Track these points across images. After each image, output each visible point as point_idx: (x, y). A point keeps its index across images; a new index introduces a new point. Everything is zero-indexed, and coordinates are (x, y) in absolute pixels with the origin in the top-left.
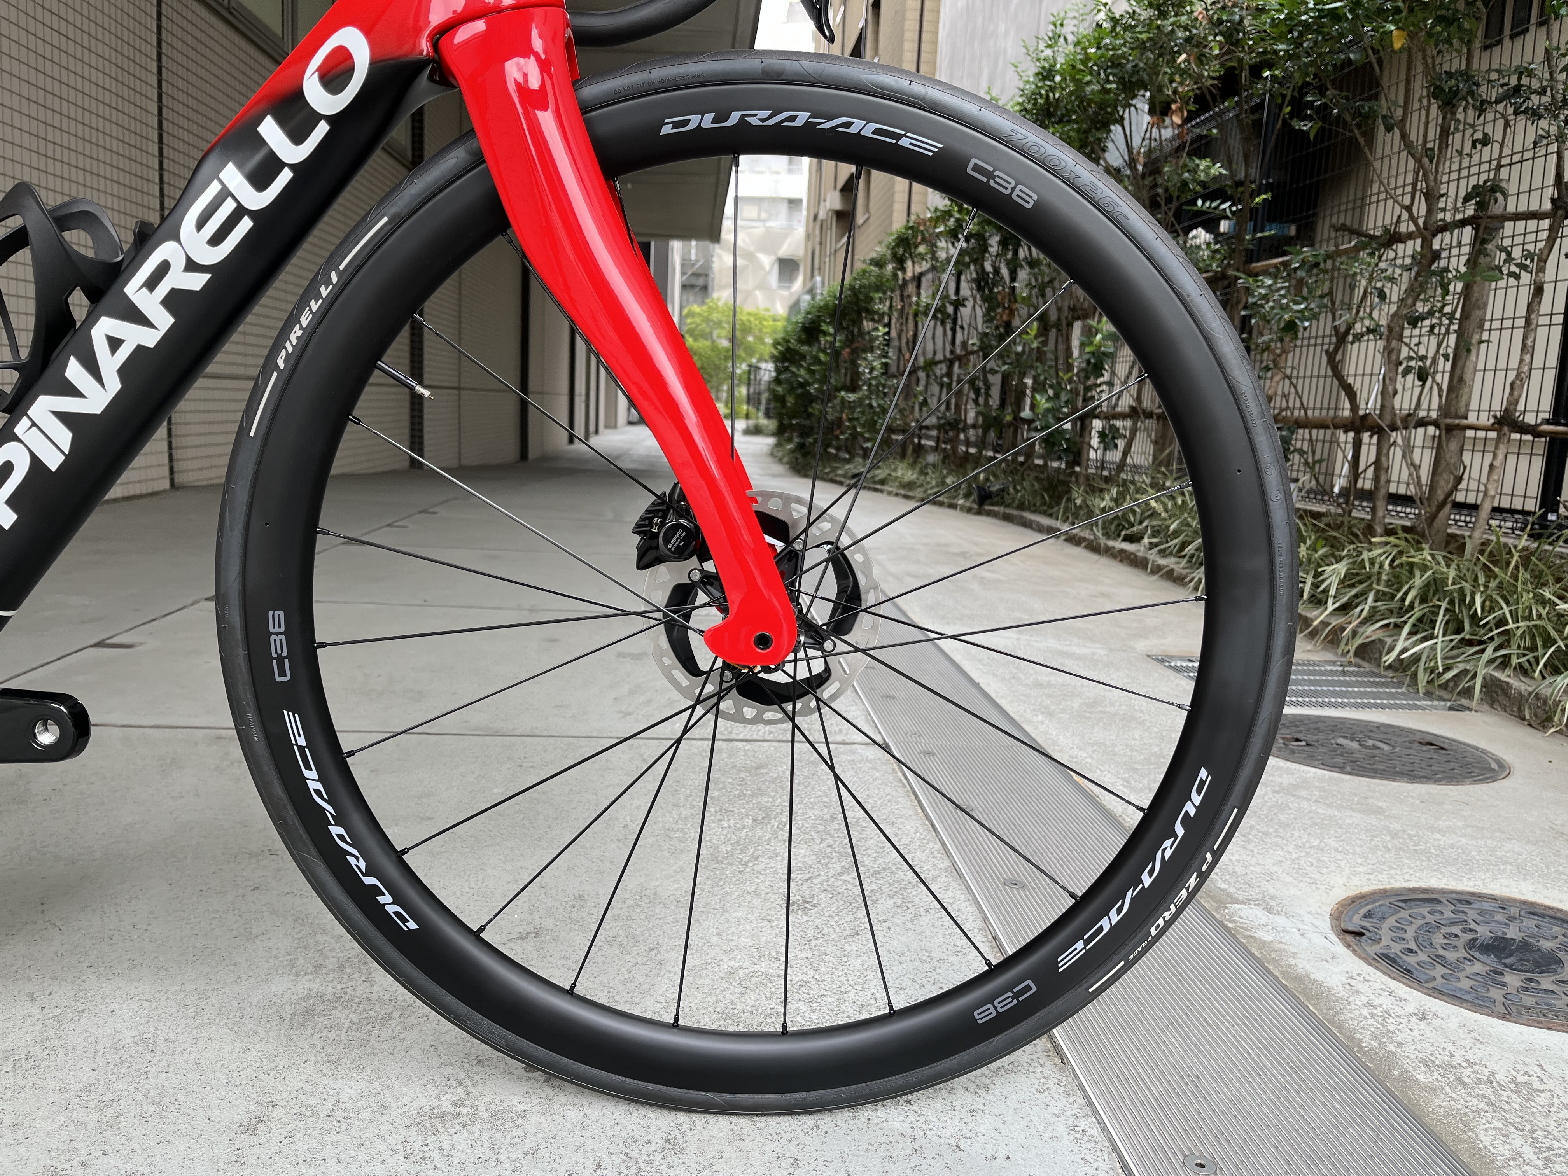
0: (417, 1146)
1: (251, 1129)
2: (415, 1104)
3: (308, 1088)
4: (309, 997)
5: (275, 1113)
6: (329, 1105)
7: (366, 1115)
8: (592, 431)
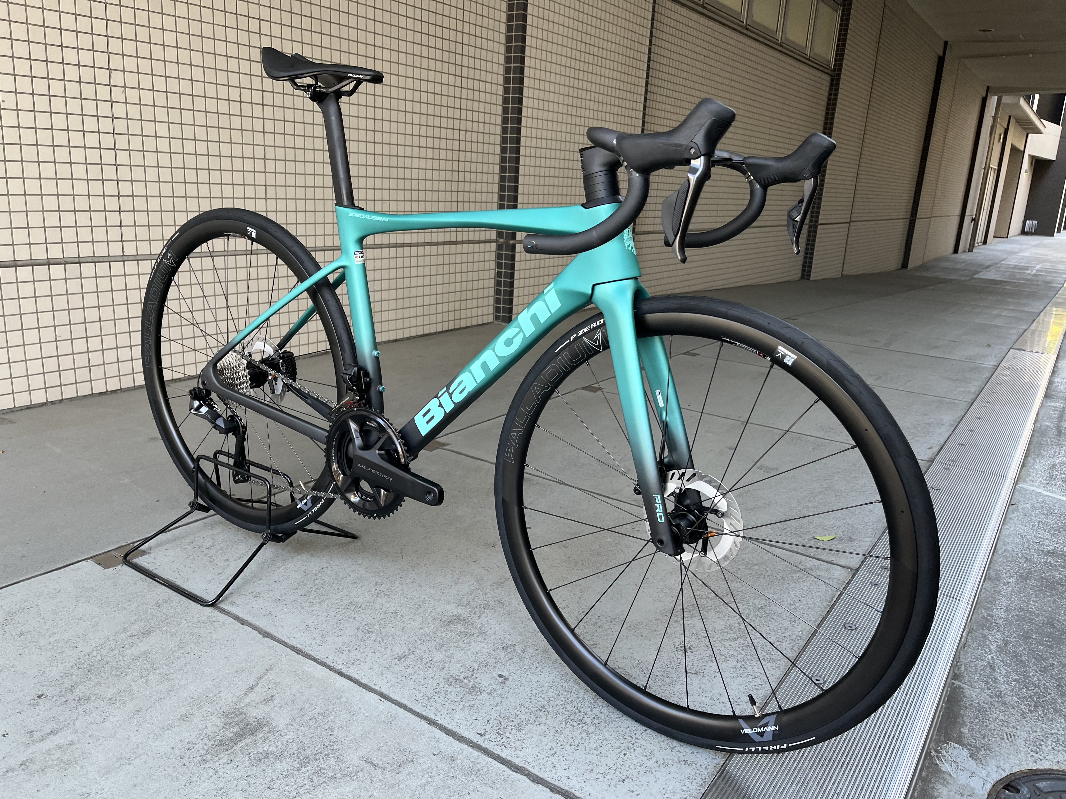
0: (440, 687)
1: (400, 658)
2: (452, 672)
3: (427, 651)
5: (411, 656)
6: (428, 660)
7: (435, 669)
8: (979, 241)
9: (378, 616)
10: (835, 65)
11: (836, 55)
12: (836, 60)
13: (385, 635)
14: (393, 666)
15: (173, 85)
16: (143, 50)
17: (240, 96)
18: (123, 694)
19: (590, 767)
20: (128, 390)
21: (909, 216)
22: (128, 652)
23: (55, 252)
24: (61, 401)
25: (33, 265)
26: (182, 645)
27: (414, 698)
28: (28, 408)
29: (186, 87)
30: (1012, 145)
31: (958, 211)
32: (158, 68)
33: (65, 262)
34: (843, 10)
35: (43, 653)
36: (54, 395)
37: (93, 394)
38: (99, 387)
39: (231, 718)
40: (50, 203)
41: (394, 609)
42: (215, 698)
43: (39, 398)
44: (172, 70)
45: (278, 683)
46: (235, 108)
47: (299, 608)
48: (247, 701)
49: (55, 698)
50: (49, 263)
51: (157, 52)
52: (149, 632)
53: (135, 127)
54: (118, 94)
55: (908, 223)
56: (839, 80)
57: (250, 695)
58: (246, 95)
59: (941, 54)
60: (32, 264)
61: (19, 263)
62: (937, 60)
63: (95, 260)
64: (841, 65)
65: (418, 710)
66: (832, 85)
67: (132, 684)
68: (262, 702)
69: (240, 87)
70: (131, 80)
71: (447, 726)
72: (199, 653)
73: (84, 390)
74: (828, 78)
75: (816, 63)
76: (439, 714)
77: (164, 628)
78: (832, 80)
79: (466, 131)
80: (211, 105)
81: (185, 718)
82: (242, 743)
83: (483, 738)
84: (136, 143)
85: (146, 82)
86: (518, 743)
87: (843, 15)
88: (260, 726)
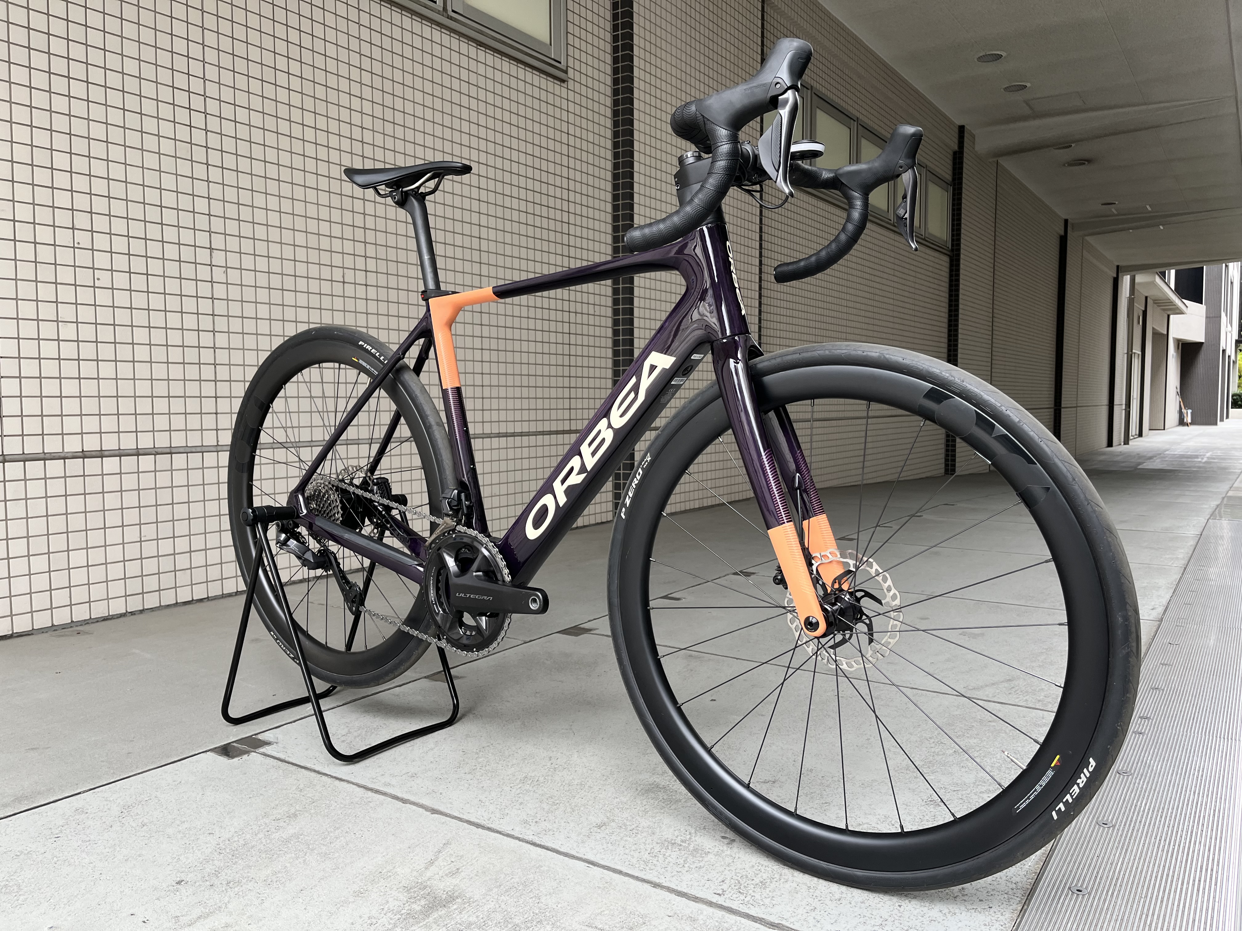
0: (656, 851)
1: (599, 827)
2: (666, 836)
3: (629, 818)
4: (653, 784)
5: (612, 824)
6: (633, 826)
7: (645, 834)
8: (1134, 434)
9: (562, 788)
10: (952, 245)
11: (953, 235)
12: (953, 240)
13: (576, 806)
14: (594, 834)
15: (275, 266)
16: (246, 230)
17: (343, 277)
18: (280, 875)
19: (862, 920)
20: (216, 598)
21: (1053, 406)
22: (276, 836)
23: (145, 442)
24: (142, 611)
25: (120, 456)
26: (337, 826)
27: (627, 863)
28: (105, 619)
29: (288, 268)
30: (1153, 328)
31: (1105, 400)
32: (261, 248)
33: (155, 452)
34: (954, 190)
35: (174, 842)
36: (135, 605)
37: (177, 603)
38: (184, 596)
39: (415, 892)
40: (143, 388)
41: (580, 781)
42: (389, 874)
43: (118, 607)
44: (275, 250)
45: (462, 856)
46: (338, 289)
47: (466, 785)
48: (429, 874)
49: (198, 884)
50: (138, 453)
51: (260, 232)
52: (295, 815)
53: (235, 309)
54: (218, 274)
55: (1053, 413)
56: (958, 260)
57: (431, 869)
58: (349, 276)
59: (1062, 233)
60: (120, 454)
61: (106, 453)
62: (1059, 240)
63: (187, 450)
64: (959, 245)
65: (636, 875)
66: (951, 265)
67: (288, 865)
68: (446, 875)
69: (343, 268)
70: (233, 259)
71: (676, 888)
72: (360, 832)
73: (168, 598)
74: (947, 259)
75: (933, 244)
76: (662, 877)
77: (312, 811)
78: (951, 261)
79: (576, 313)
80: (314, 286)
81: (358, 894)
82: (435, 915)
83: (723, 898)
84: (236, 326)
85: (247, 261)
86: (767, 901)
87: (954, 195)
88: (451, 898)
